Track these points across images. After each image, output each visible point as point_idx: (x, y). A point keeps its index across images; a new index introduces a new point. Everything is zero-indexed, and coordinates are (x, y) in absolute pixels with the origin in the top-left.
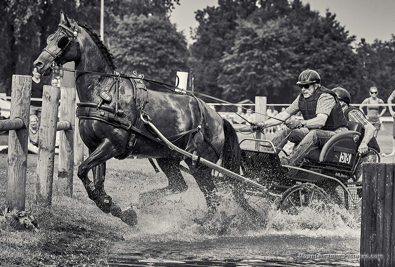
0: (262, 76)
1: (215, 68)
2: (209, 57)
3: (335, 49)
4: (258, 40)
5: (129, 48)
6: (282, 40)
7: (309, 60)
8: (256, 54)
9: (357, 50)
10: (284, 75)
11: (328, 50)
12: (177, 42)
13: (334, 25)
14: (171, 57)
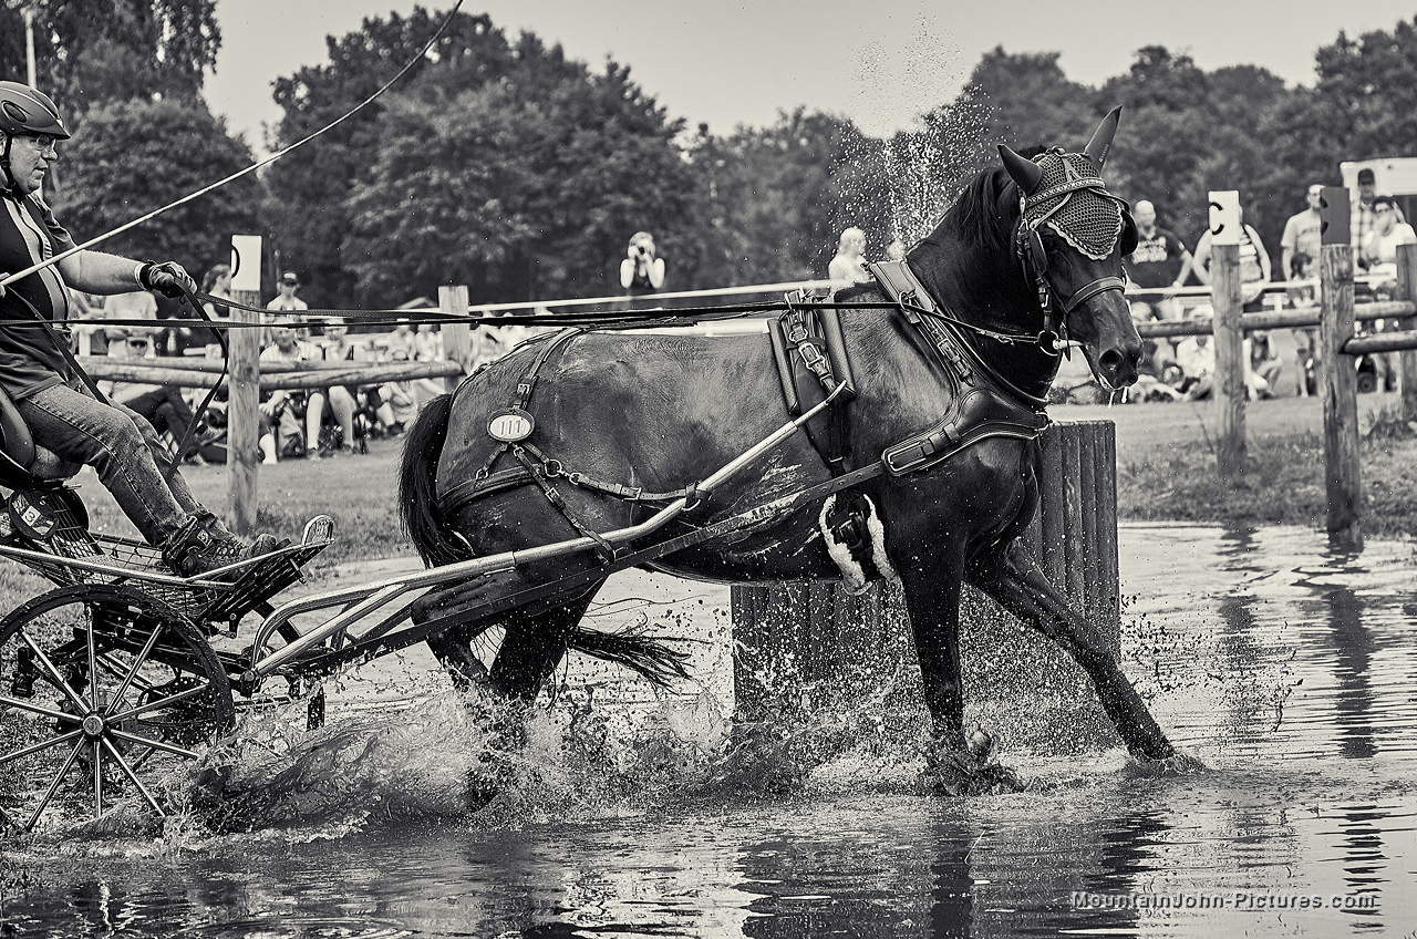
0: (454, 235)
1: (333, 222)
2: (316, 194)
3: (635, 155)
4: (438, 143)
5: (109, 186)
6: (497, 140)
7: (572, 187)
8: (434, 180)
9: (691, 152)
10: (509, 230)
11: (618, 158)
12: (231, 160)
13: (628, 94)
14: (217, 202)
